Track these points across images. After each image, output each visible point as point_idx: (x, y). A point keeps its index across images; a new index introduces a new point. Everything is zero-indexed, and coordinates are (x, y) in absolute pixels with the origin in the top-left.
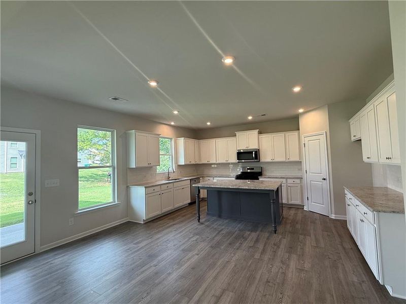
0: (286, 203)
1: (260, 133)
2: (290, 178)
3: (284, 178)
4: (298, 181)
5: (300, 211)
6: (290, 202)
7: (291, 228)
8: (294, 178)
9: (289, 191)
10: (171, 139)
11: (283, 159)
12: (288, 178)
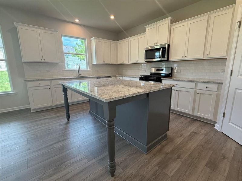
0: (191, 113)
1: (173, 22)
2: (201, 82)
3: (192, 81)
4: (215, 87)
5: (205, 130)
6: (196, 114)
7: (157, 168)
8: (208, 82)
9: (197, 99)
10: (85, 40)
11: (199, 56)
12: (197, 82)
